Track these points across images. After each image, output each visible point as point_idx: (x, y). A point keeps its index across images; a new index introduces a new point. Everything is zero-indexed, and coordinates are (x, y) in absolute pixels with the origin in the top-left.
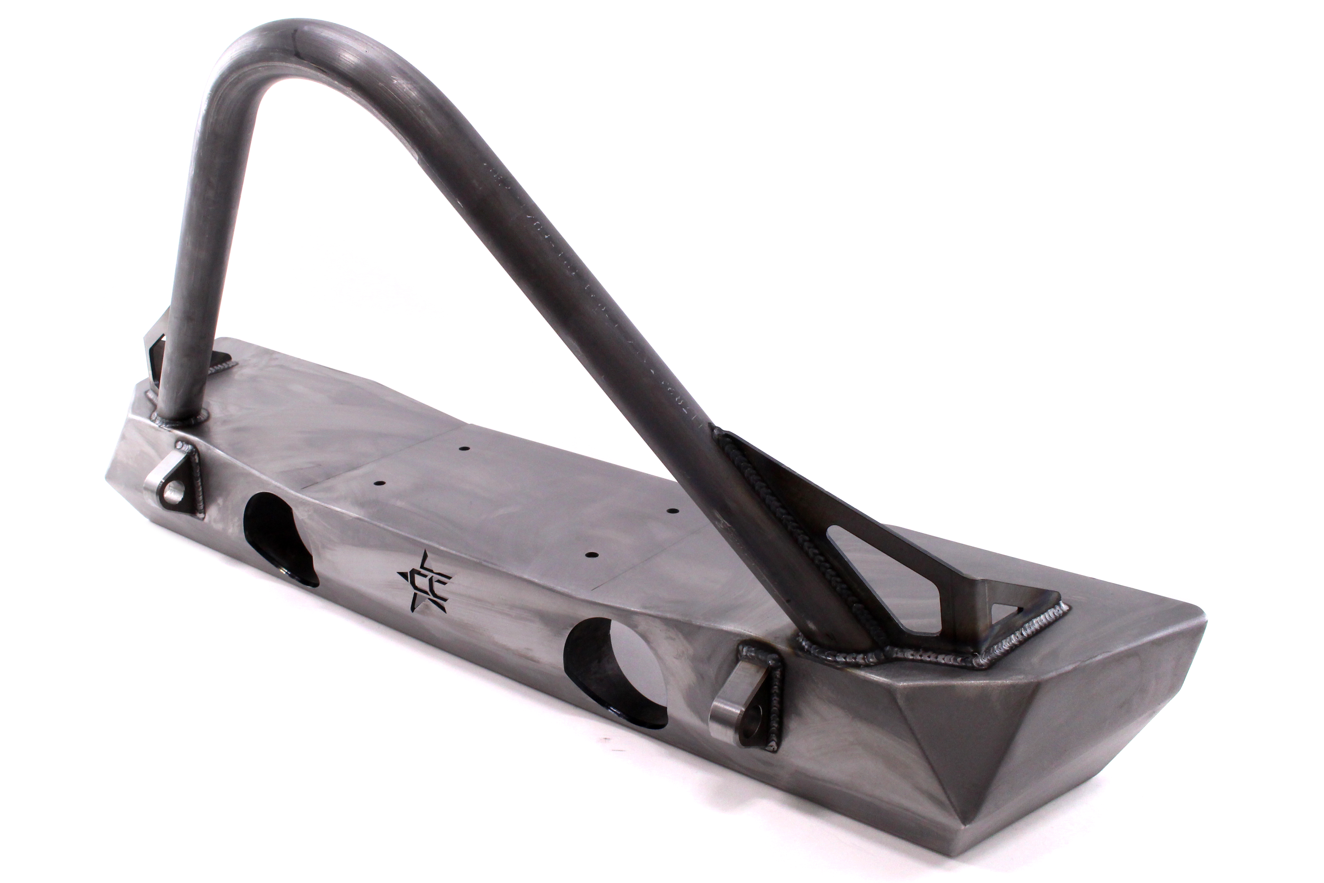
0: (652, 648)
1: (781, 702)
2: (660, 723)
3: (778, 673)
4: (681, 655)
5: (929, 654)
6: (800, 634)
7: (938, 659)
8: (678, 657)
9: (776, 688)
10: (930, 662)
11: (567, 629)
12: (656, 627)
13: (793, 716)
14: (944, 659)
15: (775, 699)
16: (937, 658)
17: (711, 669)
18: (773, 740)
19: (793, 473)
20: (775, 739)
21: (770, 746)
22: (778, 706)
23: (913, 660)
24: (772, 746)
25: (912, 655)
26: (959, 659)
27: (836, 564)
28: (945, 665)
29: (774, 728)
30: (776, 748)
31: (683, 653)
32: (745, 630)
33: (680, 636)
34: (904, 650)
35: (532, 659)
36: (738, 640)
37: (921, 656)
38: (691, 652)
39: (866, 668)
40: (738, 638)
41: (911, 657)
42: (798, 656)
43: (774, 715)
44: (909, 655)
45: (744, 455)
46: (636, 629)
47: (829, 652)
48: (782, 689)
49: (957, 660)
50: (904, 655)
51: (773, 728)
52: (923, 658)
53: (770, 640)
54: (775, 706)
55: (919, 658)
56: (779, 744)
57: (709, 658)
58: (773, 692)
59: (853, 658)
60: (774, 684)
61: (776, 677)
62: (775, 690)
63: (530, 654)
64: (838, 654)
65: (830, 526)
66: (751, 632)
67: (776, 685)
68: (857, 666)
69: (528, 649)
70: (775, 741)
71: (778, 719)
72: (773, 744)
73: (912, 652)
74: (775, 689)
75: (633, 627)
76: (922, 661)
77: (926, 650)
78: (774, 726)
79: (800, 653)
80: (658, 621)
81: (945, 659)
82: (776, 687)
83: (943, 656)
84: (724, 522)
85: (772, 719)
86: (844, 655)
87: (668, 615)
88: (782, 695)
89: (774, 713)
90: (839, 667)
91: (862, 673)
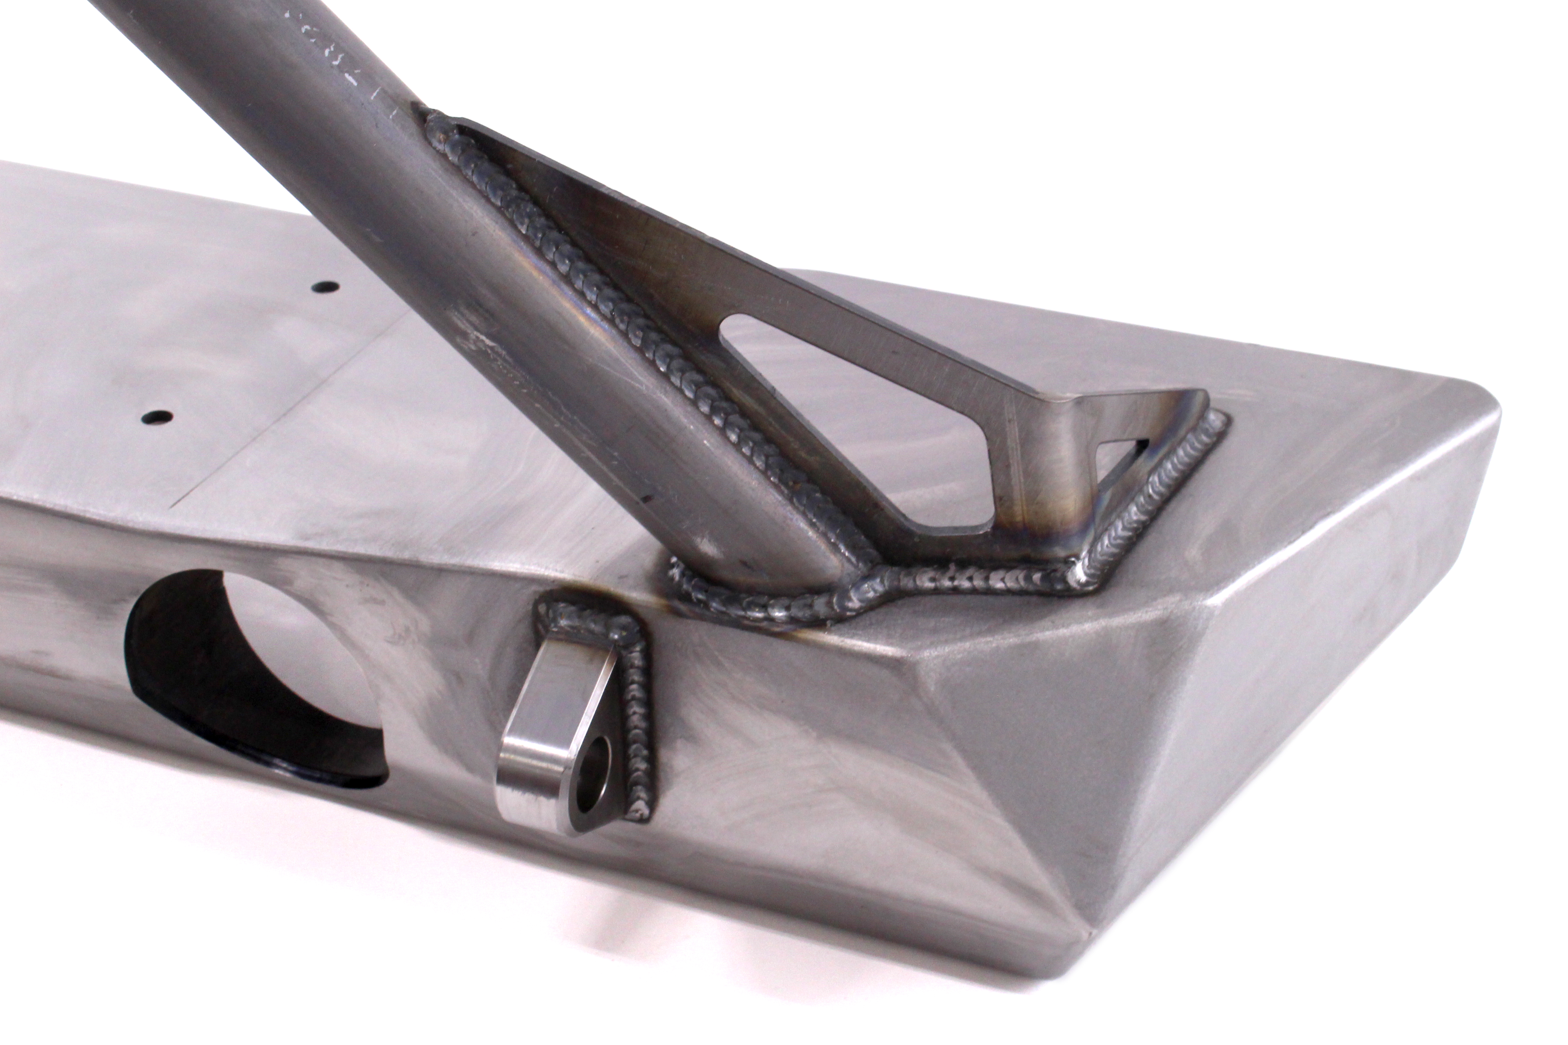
0: (332, 626)
1: (650, 717)
2: (370, 771)
3: (636, 657)
4: (403, 634)
5: (970, 571)
6: (674, 560)
7: (991, 582)
8: (397, 639)
9: (635, 690)
10: (974, 591)
11: (125, 601)
12: (335, 578)
13: (679, 744)
14: (1003, 580)
15: (635, 713)
16: (987, 579)
17: (477, 660)
18: (638, 798)
19: (629, 203)
20: (643, 795)
21: (633, 811)
22: (643, 724)
23: (936, 591)
24: (637, 811)
25: (933, 580)
26: (1037, 577)
27: (749, 401)
28: (1008, 592)
29: (639, 773)
30: (646, 812)
31: (407, 630)
32: (547, 568)
33: (396, 593)
34: (914, 570)
35: (52, 673)
36: (535, 592)
37: (952, 579)
38: (425, 625)
39: (839, 626)
40: (534, 588)
41: (930, 585)
42: (678, 614)
43: (634, 746)
44: (925, 581)
45: (508, 174)
46: (288, 588)
47: (751, 598)
48: (648, 686)
49: (1031, 578)
50: (915, 581)
51: (635, 774)
52: (956, 583)
53: (609, 585)
54: (636, 727)
55: (947, 583)
56: (652, 804)
57: (470, 638)
58: (629, 697)
59: (805, 605)
60: (630, 679)
61: (632, 666)
62: (632, 693)
63: (46, 662)
64: (772, 602)
65: (727, 316)
66: (562, 572)
67: (633, 682)
68: (818, 623)
69: (37, 652)
70: (642, 799)
71: (645, 752)
72: (640, 806)
73: (931, 574)
74: (633, 690)
75: (281, 583)
76: (956, 590)
77: (963, 565)
78: (637, 770)
79: (683, 607)
80: (338, 566)
81: (1006, 580)
82: (634, 686)
83: (1001, 573)
84: (478, 338)
85: (632, 755)
86: (786, 601)
87: (361, 549)
88: (649, 703)
89: (635, 742)
90: (777, 629)
91: (831, 638)
